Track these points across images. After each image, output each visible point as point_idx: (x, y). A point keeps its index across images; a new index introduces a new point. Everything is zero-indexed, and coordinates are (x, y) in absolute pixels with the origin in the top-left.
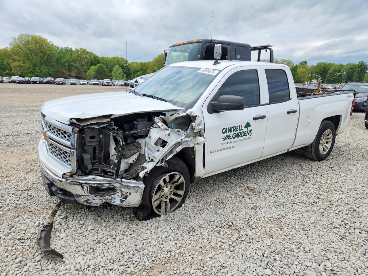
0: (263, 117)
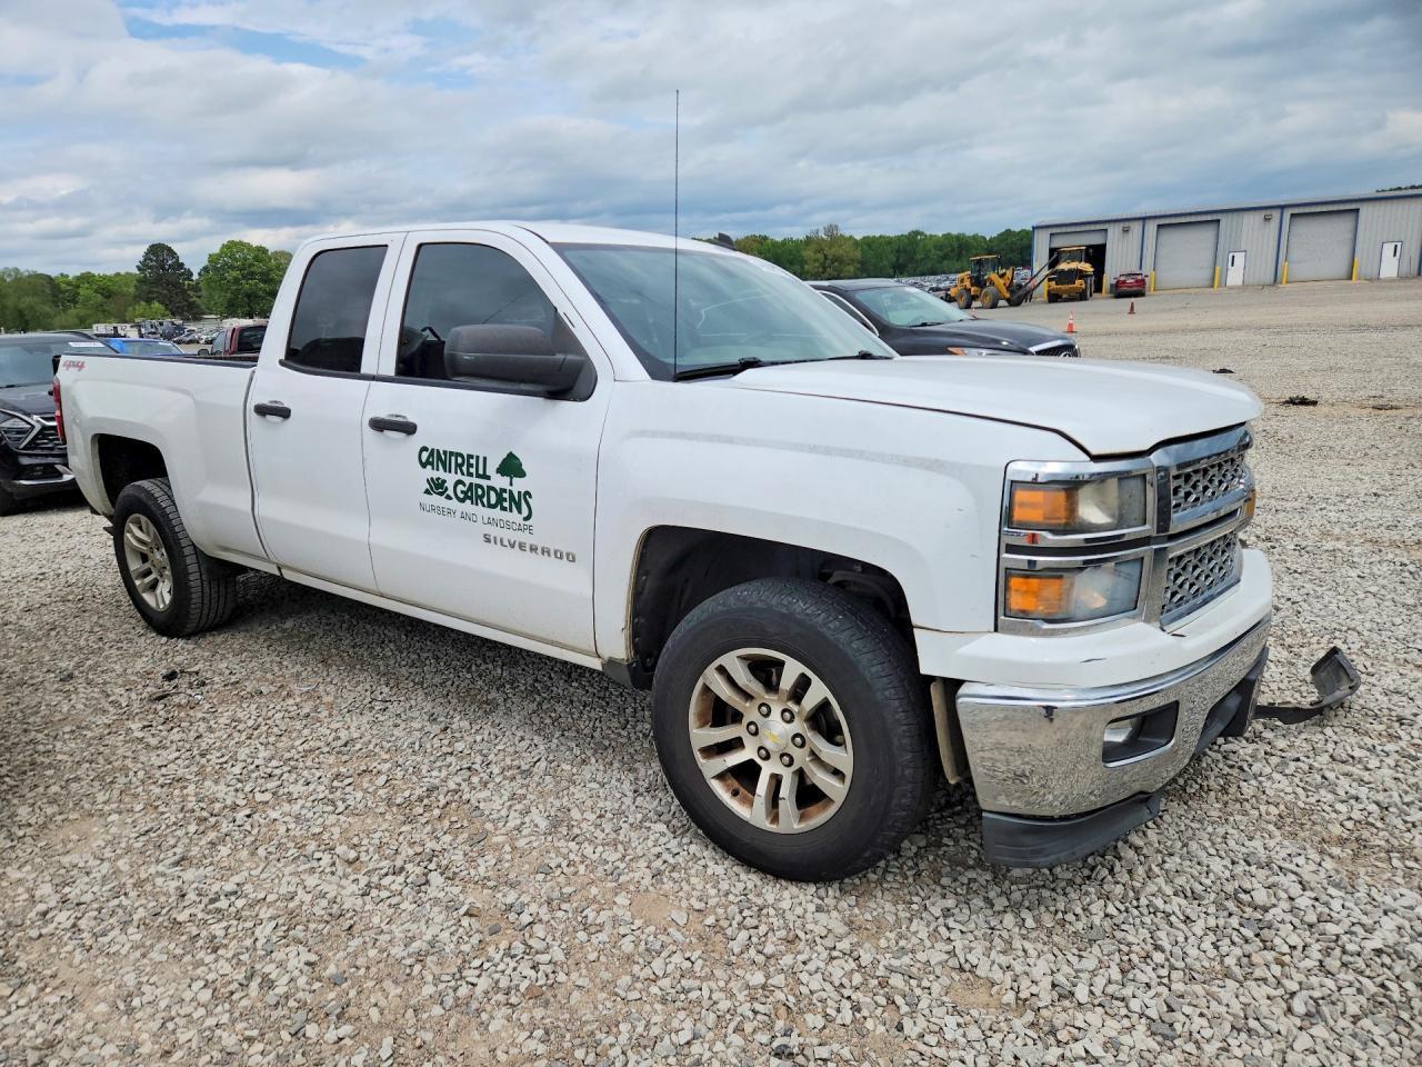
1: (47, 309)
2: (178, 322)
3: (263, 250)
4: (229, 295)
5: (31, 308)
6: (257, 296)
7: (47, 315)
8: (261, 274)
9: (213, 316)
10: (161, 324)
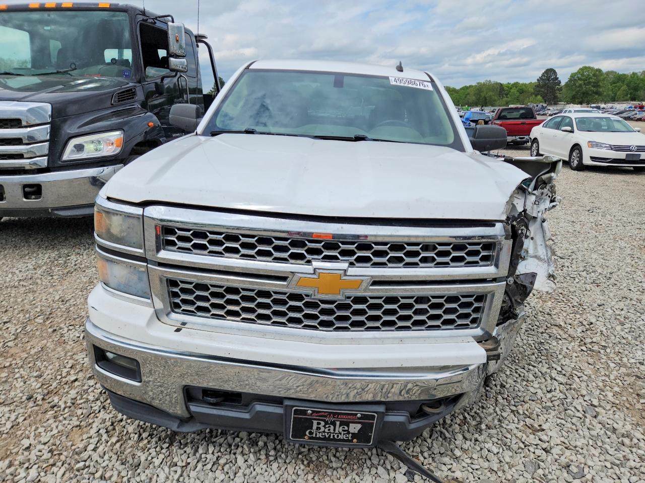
1: (496, 98)
2: (545, 105)
3: (599, 71)
4: (574, 93)
5: (490, 97)
6: (588, 94)
7: (495, 100)
8: (594, 83)
9: (563, 103)
10: (537, 106)
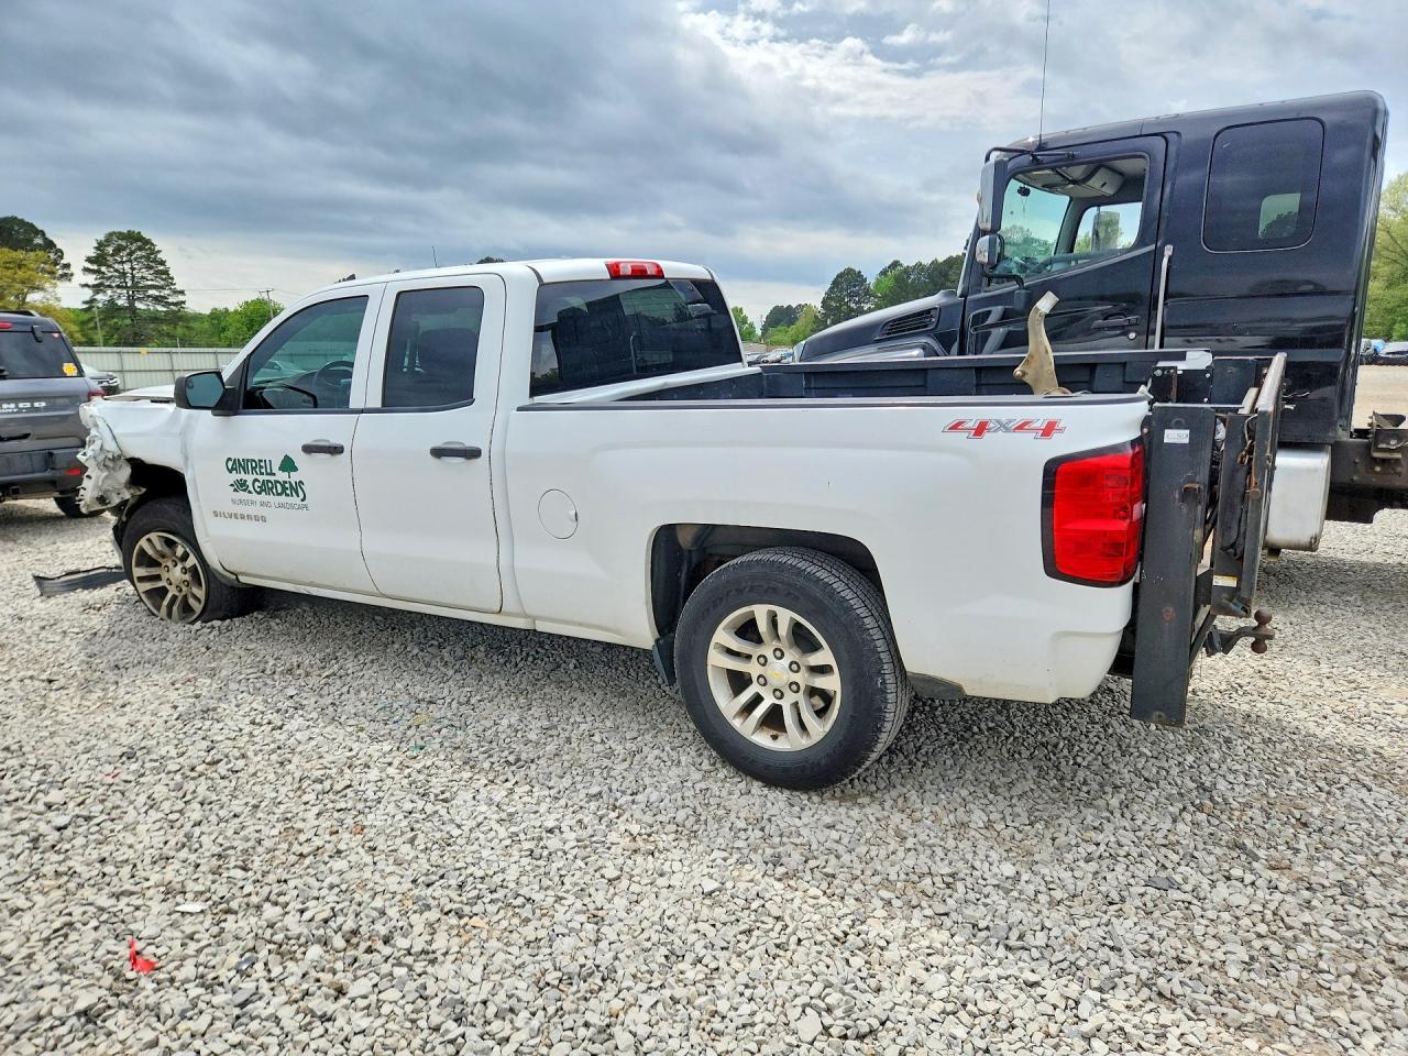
0: (336, 450)
